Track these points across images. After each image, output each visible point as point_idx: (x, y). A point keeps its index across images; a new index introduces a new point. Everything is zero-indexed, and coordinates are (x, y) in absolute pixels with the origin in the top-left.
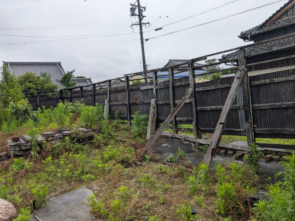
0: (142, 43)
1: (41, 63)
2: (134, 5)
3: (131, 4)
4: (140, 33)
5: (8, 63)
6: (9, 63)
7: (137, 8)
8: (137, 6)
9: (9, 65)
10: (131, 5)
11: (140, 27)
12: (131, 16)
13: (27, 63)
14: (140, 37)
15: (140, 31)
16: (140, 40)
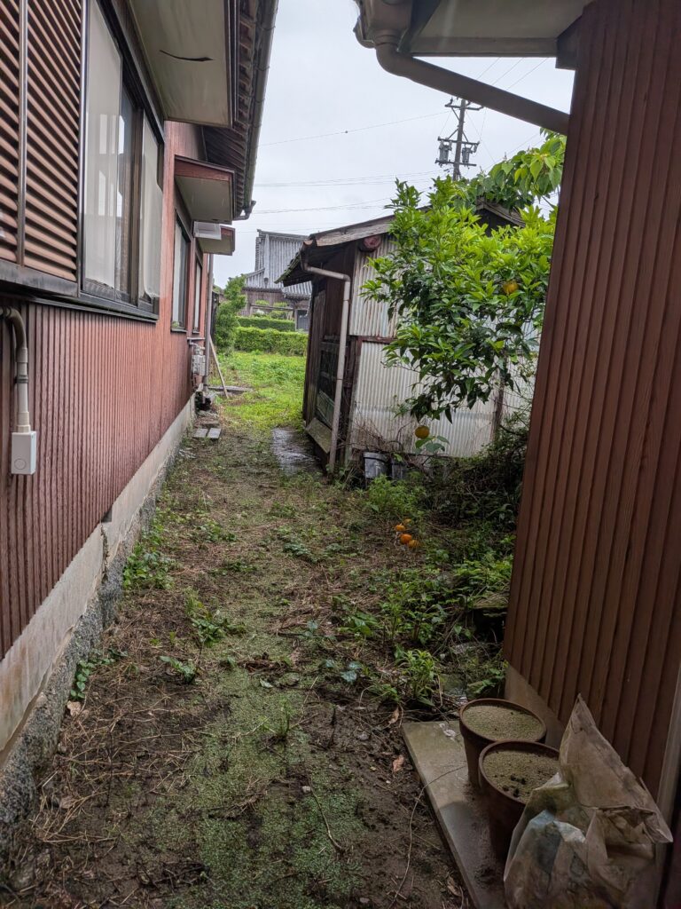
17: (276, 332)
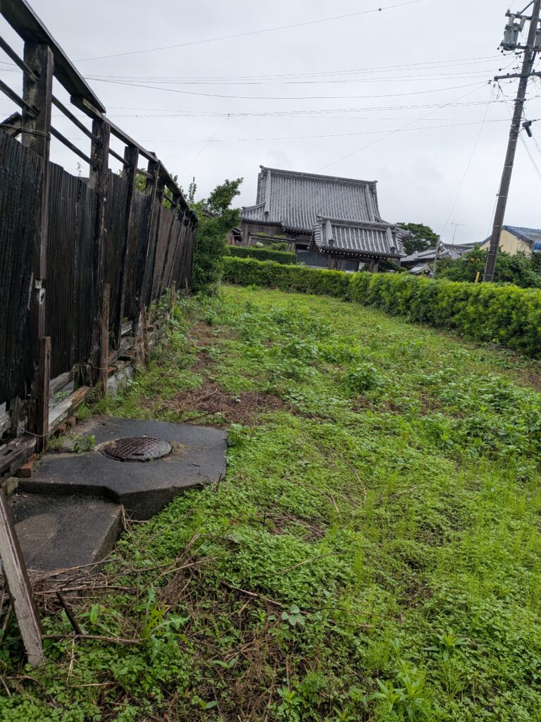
0: (514, 134)
1: (334, 178)
2: (518, 16)
3: (508, 11)
4: (514, 102)
5: (269, 171)
6: (272, 170)
7: (528, 24)
8: (529, 18)
9: (269, 175)
10: (508, 14)
11: (520, 85)
12: (505, 52)
13: (305, 174)
14: (512, 116)
15: (518, 96)
16: (509, 125)
17: (277, 264)
